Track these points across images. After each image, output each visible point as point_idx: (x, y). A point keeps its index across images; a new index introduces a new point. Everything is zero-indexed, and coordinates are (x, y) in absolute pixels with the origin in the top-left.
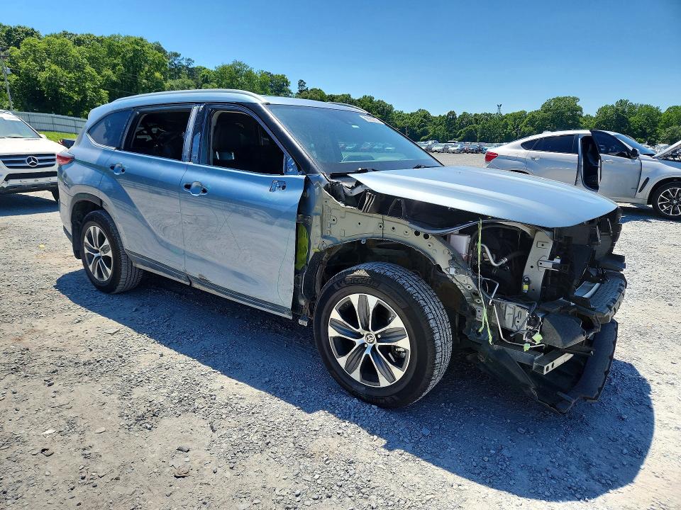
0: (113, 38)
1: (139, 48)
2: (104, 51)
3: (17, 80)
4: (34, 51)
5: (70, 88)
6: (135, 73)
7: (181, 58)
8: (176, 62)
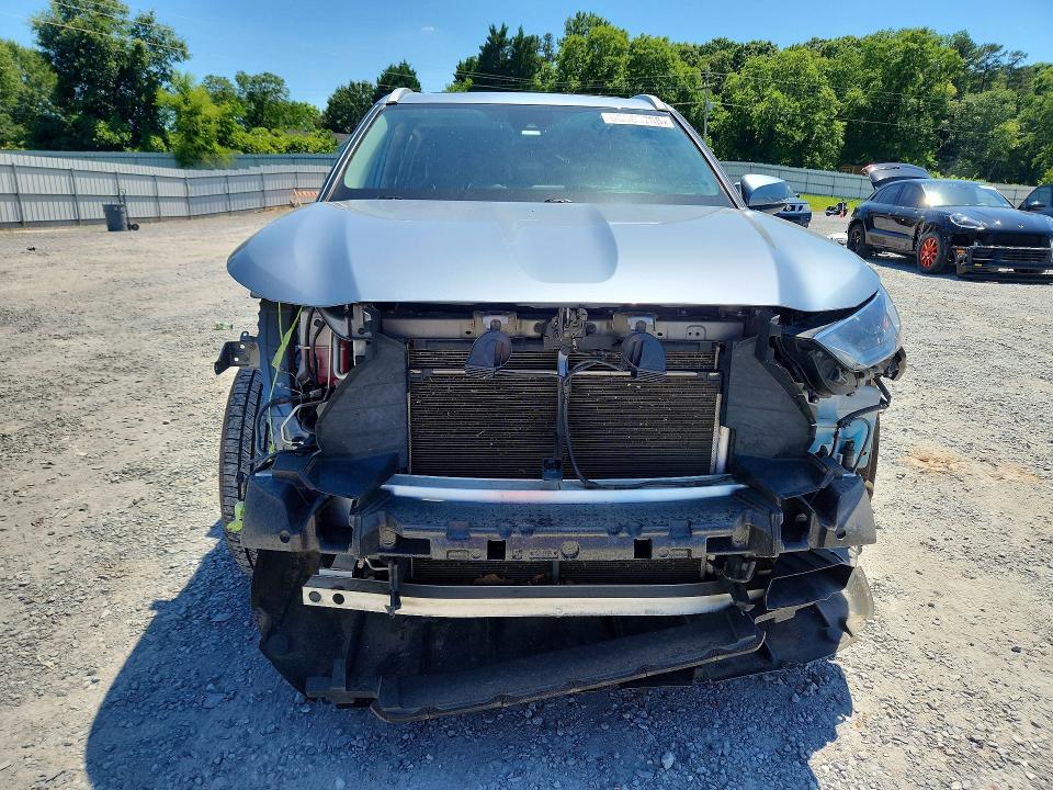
0: (879, 37)
1: (915, 46)
2: (858, 59)
3: (727, 118)
4: (756, 75)
5: (791, 123)
6: (898, 89)
7: (1002, 51)
8: (989, 62)
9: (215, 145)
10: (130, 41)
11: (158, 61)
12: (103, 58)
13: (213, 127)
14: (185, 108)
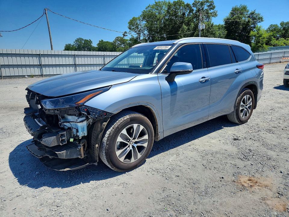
9: (264, 45)
10: (247, 20)
11: (254, 23)
12: (239, 25)
13: (265, 40)
14: (257, 35)
